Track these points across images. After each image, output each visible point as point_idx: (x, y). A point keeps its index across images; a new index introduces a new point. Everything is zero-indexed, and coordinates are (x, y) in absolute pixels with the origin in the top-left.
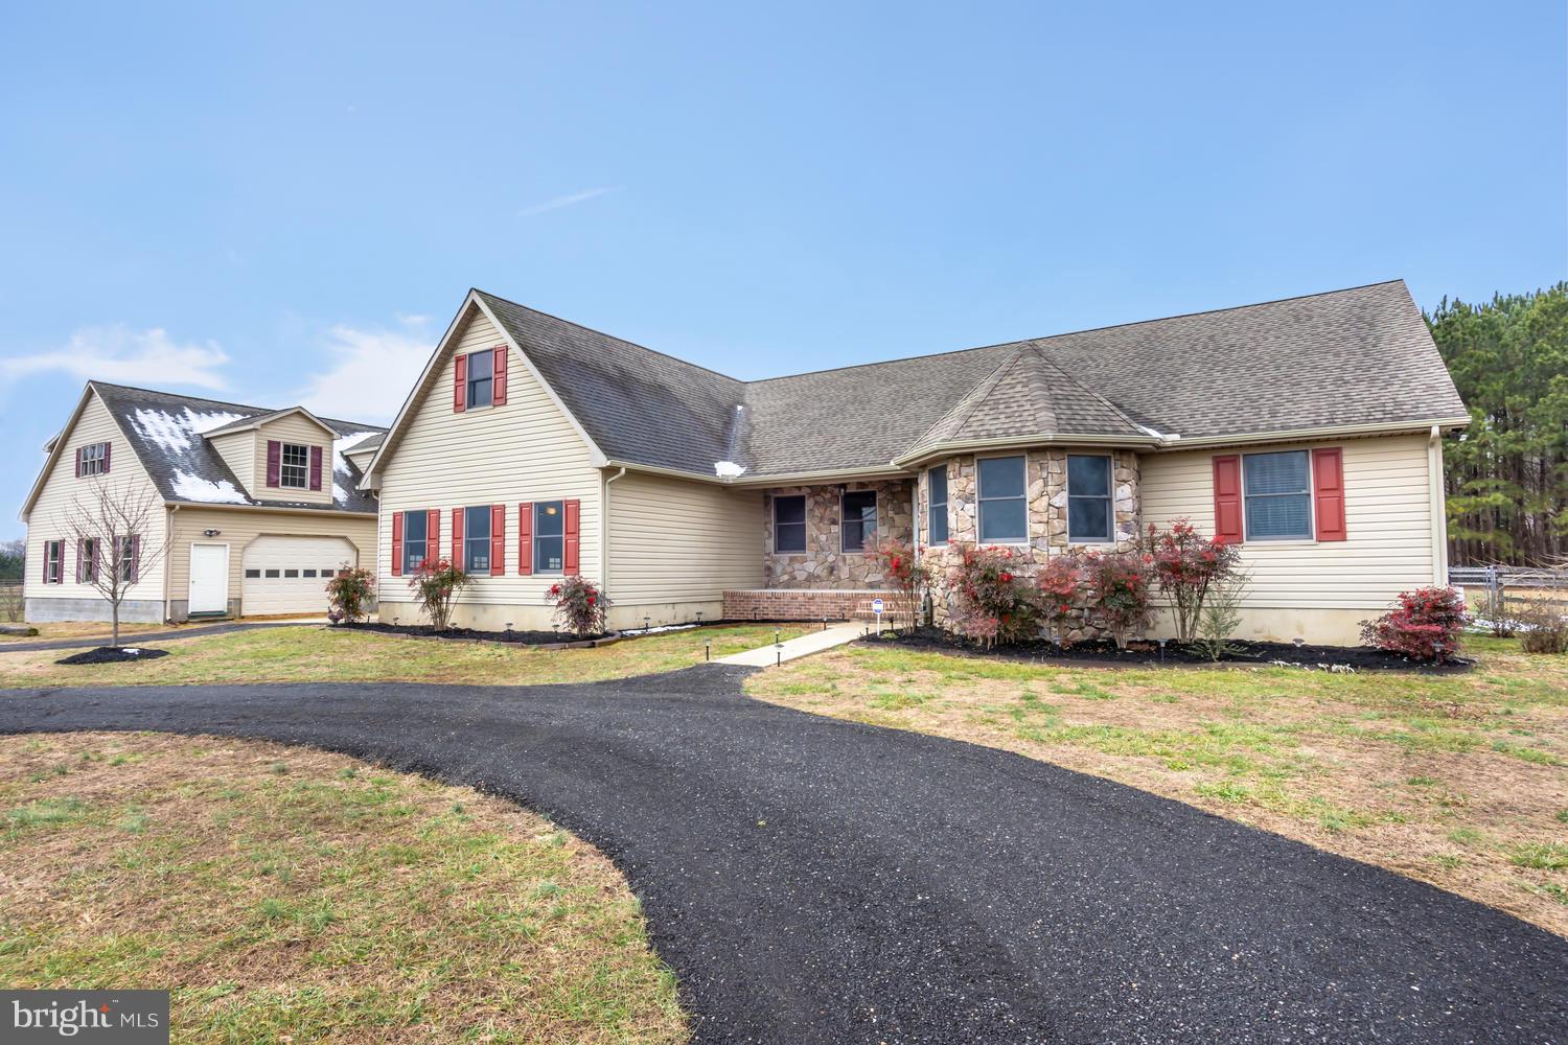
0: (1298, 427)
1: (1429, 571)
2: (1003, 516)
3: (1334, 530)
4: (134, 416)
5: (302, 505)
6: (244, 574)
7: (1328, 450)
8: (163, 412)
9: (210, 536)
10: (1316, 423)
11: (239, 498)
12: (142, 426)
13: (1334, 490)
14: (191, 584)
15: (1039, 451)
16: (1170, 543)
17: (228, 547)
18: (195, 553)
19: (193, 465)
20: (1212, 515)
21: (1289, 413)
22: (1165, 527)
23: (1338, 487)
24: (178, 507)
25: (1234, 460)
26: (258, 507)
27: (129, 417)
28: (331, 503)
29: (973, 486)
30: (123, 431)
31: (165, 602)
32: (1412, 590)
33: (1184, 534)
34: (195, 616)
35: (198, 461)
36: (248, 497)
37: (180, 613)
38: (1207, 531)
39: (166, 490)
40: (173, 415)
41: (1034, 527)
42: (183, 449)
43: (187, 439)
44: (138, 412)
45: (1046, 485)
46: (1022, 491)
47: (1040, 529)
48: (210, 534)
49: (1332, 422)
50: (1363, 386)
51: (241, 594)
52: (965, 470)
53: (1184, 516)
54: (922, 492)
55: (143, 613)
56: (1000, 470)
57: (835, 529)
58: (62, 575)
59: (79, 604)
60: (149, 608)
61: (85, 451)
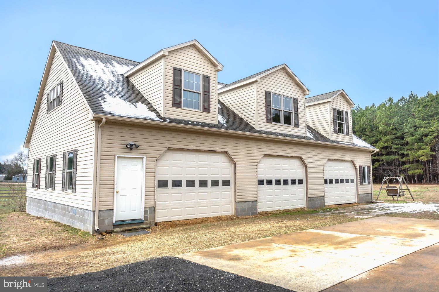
4: (78, 60)
5: (198, 124)
6: (156, 185)
8: (98, 61)
9: (131, 149)
11: (152, 115)
12: (83, 66)
14: (115, 193)
17: (145, 160)
18: (120, 165)
19: (117, 91)
24: (104, 120)
26: (168, 124)
27: (74, 60)
28: (217, 123)
30: (68, 66)
31: (94, 211)
34: (119, 224)
35: (121, 89)
36: (158, 115)
37: (106, 222)
39: (96, 107)
40: (105, 63)
42: (110, 82)
43: (114, 76)
44: (82, 59)
48: (131, 147)
51: (155, 203)
55: (79, 220)
58: (40, 183)
59: (46, 205)
60: (82, 214)
61: (51, 94)
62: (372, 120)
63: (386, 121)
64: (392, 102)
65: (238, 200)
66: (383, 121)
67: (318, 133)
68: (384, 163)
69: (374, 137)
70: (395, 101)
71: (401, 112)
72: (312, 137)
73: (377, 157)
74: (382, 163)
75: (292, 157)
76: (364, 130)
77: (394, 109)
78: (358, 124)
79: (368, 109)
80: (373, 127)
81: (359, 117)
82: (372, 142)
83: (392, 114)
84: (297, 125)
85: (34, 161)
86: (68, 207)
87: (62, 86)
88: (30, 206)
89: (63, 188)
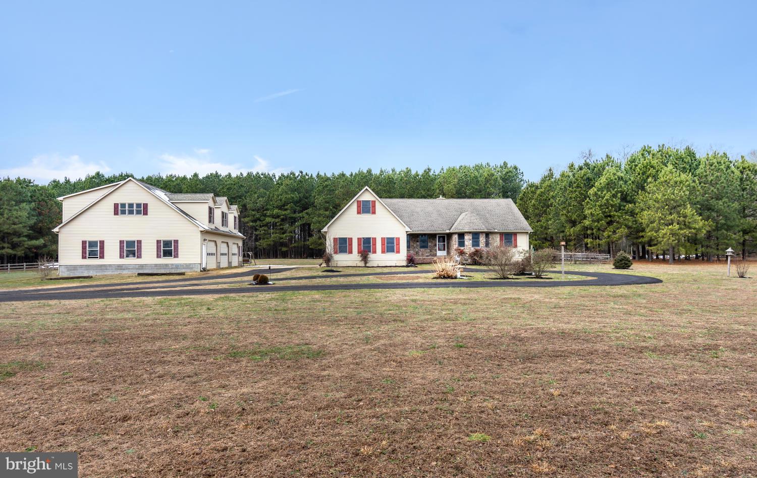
0: (512, 230)
2: (476, 243)
3: (516, 246)
7: (515, 234)
10: (514, 230)
13: (516, 240)
15: (482, 233)
20: (501, 243)
21: (510, 227)
22: (495, 246)
25: (503, 234)
29: (471, 238)
31: (200, 264)
38: (500, 245)
41: (481, 245)
45: (482, 238)
46: (479, 239)
49: (516, 230)
52: (468, 235)
53: (499, 243)
54: (455, 237)
55: (184, 268)
56: (476, 235)
57: (417, 243)
58: (103, 255)
59: (122, 267)
60: (188, 266)
61: (123, 205)
65: (218, 262)
72: (230, 232)
84: (227, 227)
85: (83, 241)
86: (167, 265)
87: (146, 206)
88: (73, 271)
89: (158, 256)
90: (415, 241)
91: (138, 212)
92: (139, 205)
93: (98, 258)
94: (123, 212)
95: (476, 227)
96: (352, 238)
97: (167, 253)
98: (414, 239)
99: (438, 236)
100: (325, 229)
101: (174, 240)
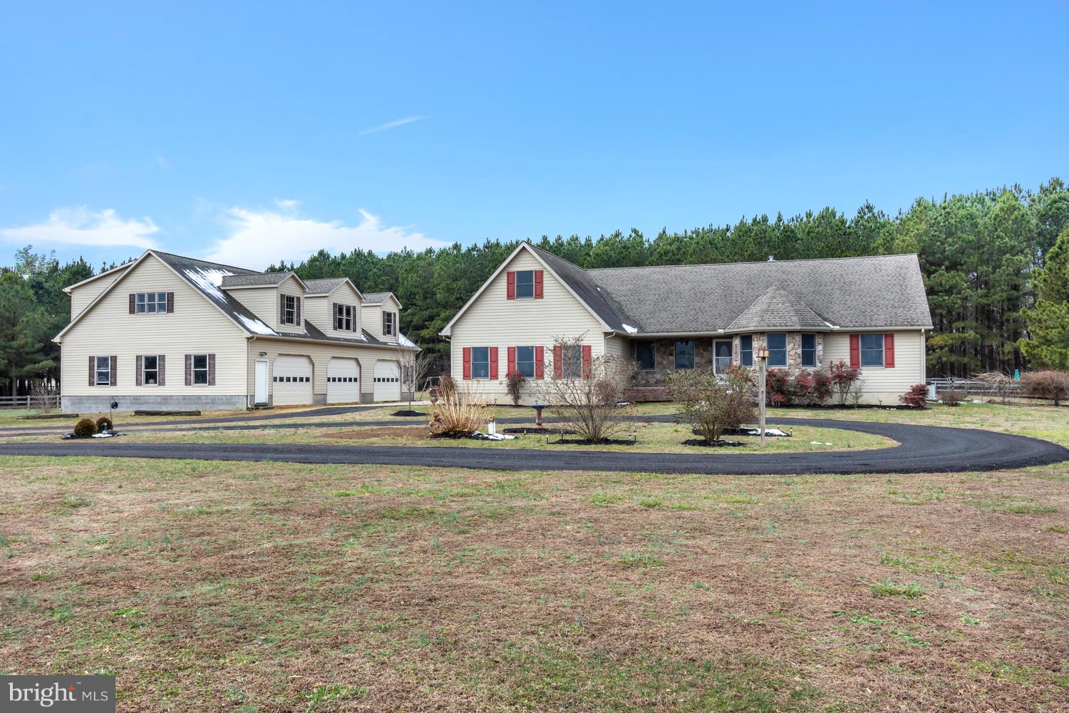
0: (880, 326)
1: (920, 379)
2: (777, 356)
3: (891, 364)
6: (272, 380)
7: (890, 335)
9: (262, 355)
10: (886, 325)
13: (891, 349)
14: (256, 385)
15: (792, 332)
16: (838, 368)
17: (268, 363)
18: (258, 366)
20: (849, 357)
21: (876, 320)
22: (836, 362)
23: (892, 348)
24: (255, 338)
25: (857, 336)
26: (281, 337)
28: (303, 334)
29: (765, 344)
31: (247, 396)
32: (914, 385)
33: (842, 365)
34: (257, 406)
37: (253, 403)
38: (848, 361)
41: (789, 361)
45: (794, 345)
46: (784, 347)
47: (792, 362)
49: (891, 325)
50: (901, 310)
51: (272, 393)
52: (762, 338)
53: (843, 357)
54: (737, 343)
55: (223, 404)
56: (776, 339)
57: (671, 358)
58: (116, 380)
59: (139, 399)
60: (229, 400)
61: (141, 297)
62: (426, 279)
63: (447, 284)
64: (459, 250)
65: (315, 393)
66: (443, 284)
67: (369, 335)
68: (441, 355)
69: (429, 310)
70: (464, 250)
71: (471, 272)
72: (365, 339)
73: (431, 345)
74: (439, 354)
75: (350, 358)
76: (412, 296)
77: (461, 264)
78: (403, 284)
79: (421, 258)
80: (427, 292)
81: (406, 270)
82: (424, 318)
83: (458, 274)
84: (355, 331)
85: (90, 357)
86: (199, 397)
87: (171, 296)
88: (78, 406)
89: (187, 383)
90: (664, 353)
91: (162, 307)
92: (162, 296)
93: (108, 384)
94: (142, 309)
95: (777, 321)
96: (497, 348)
97: (201, 378)
98: (662, 349)
99: (717, 343)
100: (446, 331)
101: (209, 355)
